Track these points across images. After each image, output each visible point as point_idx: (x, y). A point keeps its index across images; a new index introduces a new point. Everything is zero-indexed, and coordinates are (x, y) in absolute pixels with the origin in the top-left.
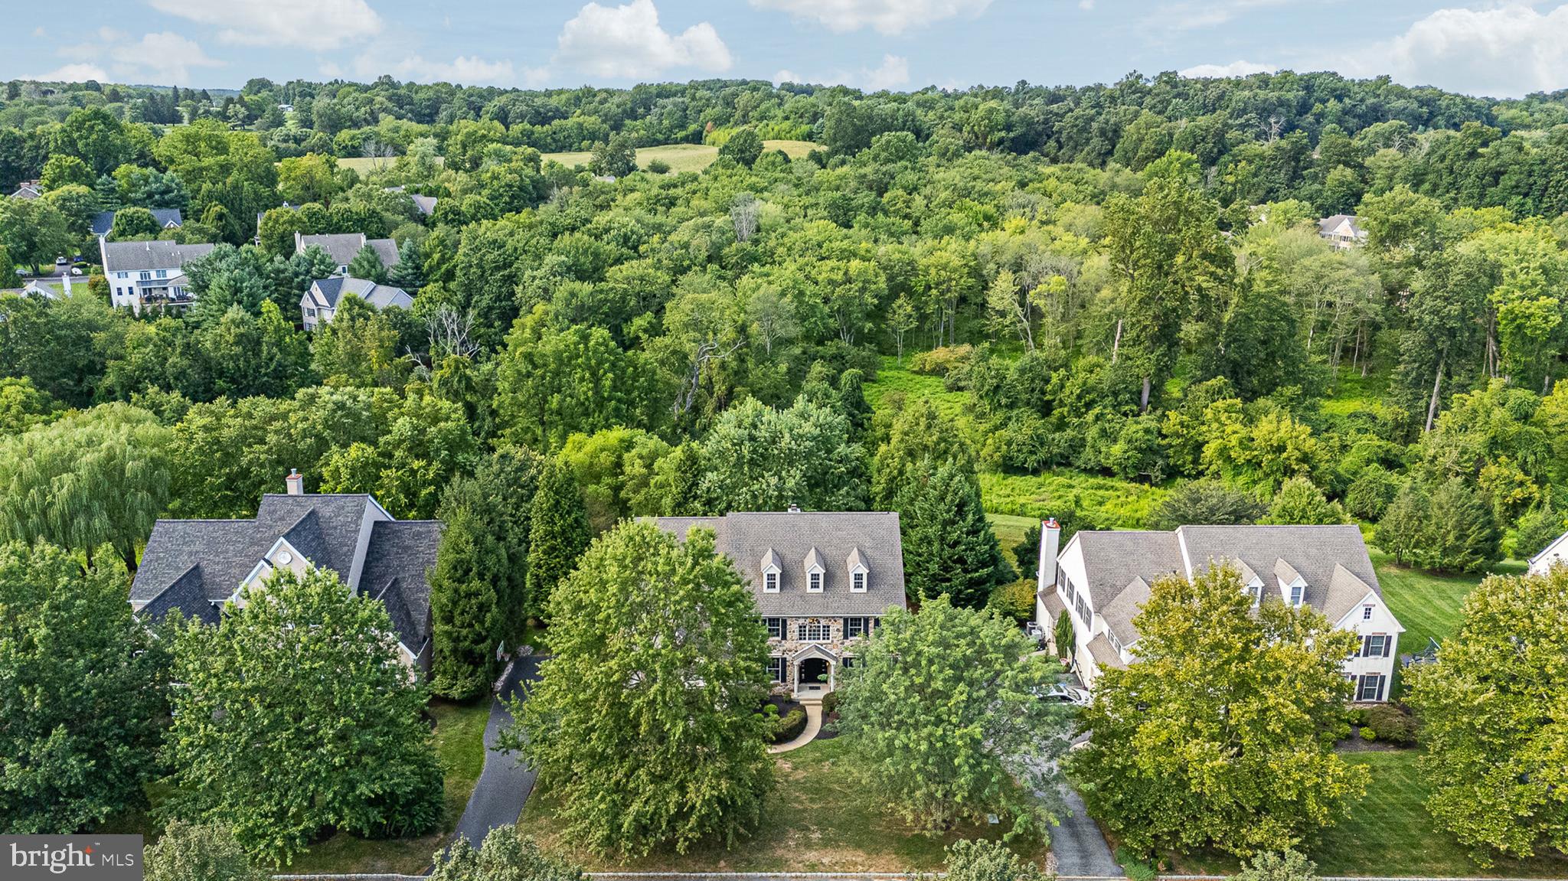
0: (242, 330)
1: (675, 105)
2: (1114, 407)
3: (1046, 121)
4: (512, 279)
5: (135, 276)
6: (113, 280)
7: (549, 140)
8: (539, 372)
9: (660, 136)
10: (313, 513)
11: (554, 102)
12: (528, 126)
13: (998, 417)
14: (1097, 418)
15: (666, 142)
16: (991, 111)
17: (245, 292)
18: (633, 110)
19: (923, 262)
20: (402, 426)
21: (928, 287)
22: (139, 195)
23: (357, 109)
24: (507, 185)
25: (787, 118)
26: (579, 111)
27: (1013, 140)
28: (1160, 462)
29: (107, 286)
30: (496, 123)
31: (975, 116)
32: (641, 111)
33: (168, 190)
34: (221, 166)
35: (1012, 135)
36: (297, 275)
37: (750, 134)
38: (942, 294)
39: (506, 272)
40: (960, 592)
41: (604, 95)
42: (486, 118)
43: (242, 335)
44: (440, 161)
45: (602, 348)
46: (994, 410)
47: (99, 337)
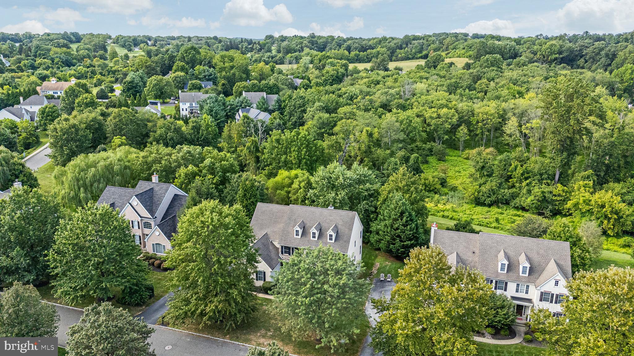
0: (194, 124)
1: (419, 43)
2: (539, 180)
3: (580, 50)
4: (304, 111)
5: (188, 104)
6: (182, 106)
7: (365, 58)
8: (280, 146)
9: (410, 56)
10: (152, 189)
11: (371, 43)
12: (358, 52)
13: (484, 179)
14: (527, 185)
15: (413, 58)
16: (552, 45)
17: (214, 111)
18: (401, 45)
19: (477, 111)
20: (207, 162)
21: (478, 122)
22: (201, 76)
23: (297, 46)
24: (331, 75)
25: (464, 49)
26: (380, 46)
27: (562, 58)
28: (550, 207)
29: (179, 108)
30: (345, 51)
31: (544, 47)
32: (404, 46)
33: (211, 75)
34: (231, 67)
35: (561, 56)
36: (237, 106)
37: (440, 55)
38: (485, 125)
39: (303, 109)
40: (398, 250)
41: (391, 40)
42: (342, 49)
43: (194, 126)
44: (311, 66)
45: (303, 139)
46: (481, 177)
47: (150, 124)
